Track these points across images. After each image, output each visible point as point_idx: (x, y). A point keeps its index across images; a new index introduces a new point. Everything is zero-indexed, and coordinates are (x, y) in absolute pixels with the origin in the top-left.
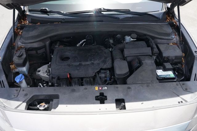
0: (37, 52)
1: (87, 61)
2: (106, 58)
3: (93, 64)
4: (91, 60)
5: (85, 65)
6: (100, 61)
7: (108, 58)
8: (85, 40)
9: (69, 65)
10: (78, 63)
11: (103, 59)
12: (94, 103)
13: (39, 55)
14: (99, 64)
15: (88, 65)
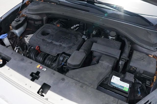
0: (34, 23)
3: (61, 46)
4: (61, 42)
6: (68, 46)
7: (75, 46)
8: (79, 25)
9: (43, 40)
10: (50, 41)
14: (65, 47)
15: (57, 45)
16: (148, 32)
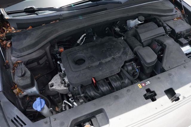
0: (39, 64)
1: (106, 57)
2: (125, 48)
3: (114, 59)
4: (110, 56)
5: (106, 63)
6: (121, 53)
7: (127, 49)
8: (85, 34)
9: (88, 68)
10: (98, 63)
11: (122, 50)
12: (145, 104)
13: (42, 66)
14: (120, 57)
15: (109, 61)
16: (162, 3)
